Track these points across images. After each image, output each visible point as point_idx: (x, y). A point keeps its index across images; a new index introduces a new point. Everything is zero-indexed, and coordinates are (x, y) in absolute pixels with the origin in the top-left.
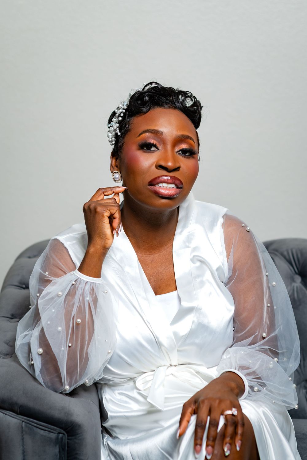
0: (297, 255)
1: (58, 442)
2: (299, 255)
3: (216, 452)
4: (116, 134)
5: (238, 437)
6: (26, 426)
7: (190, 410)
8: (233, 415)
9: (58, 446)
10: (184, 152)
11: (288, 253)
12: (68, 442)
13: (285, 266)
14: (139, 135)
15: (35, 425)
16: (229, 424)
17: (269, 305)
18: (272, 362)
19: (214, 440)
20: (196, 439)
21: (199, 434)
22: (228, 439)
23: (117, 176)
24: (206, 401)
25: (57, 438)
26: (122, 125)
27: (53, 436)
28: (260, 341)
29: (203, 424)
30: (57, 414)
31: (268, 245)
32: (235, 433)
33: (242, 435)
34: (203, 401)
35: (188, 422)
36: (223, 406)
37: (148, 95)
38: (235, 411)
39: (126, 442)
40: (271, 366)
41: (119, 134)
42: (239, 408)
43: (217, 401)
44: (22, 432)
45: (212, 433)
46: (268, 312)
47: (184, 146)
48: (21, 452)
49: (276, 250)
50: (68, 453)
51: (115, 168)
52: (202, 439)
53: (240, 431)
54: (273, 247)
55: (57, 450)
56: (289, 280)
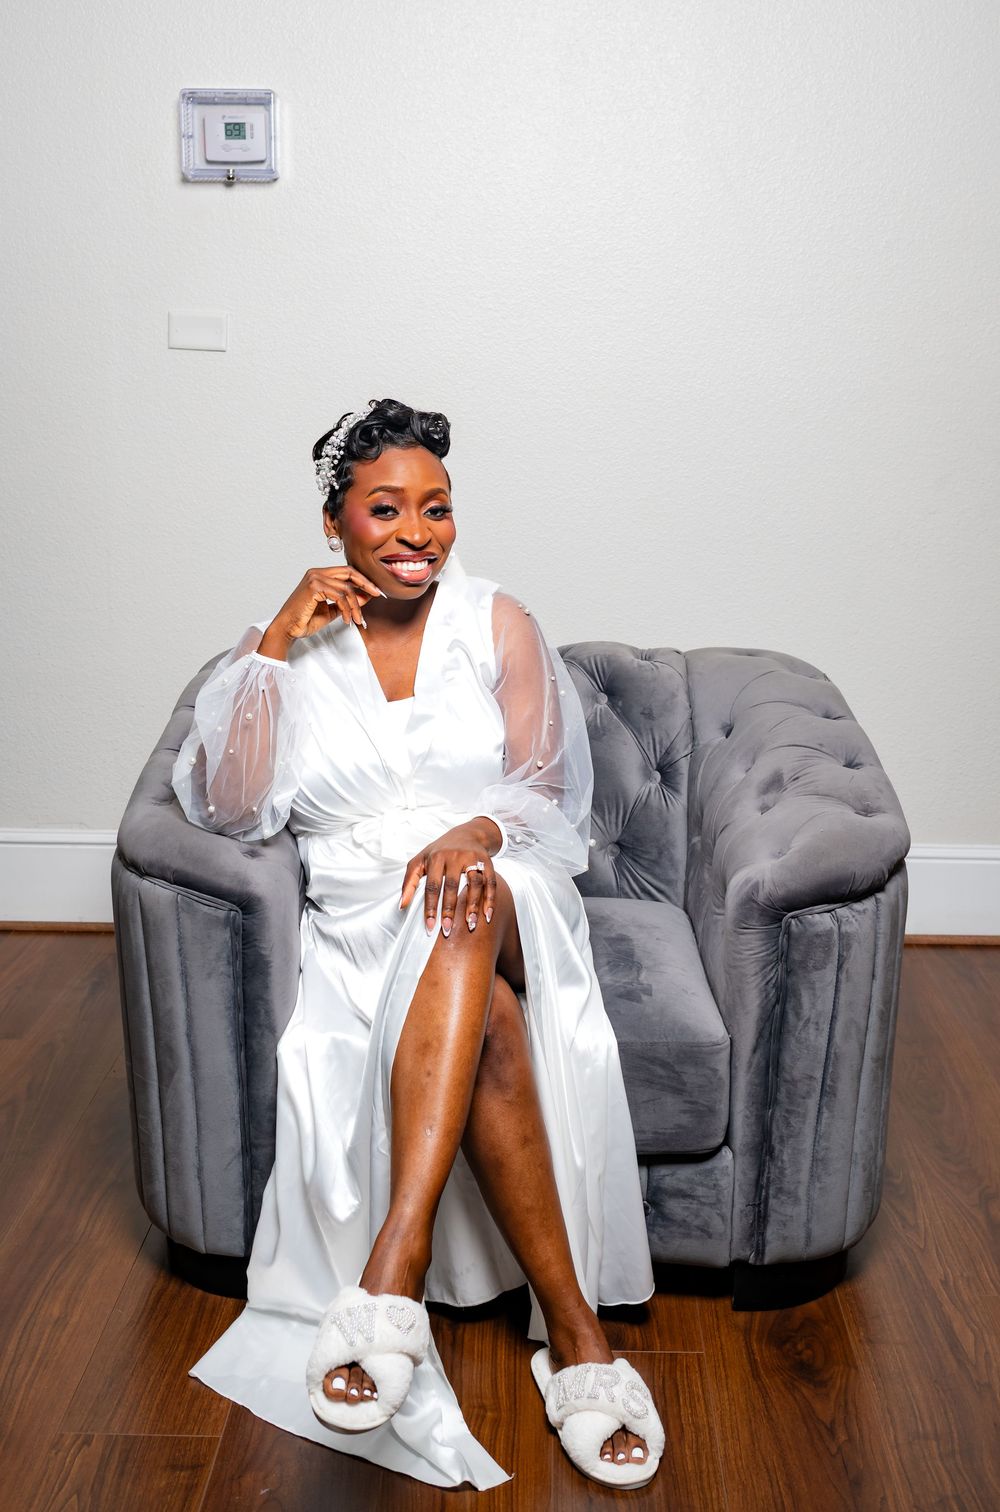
0: (602, 664)
1: (228, 922)
2: (605, 664)
3: (454, 925)
4: (332, 487)
5: (488, 903)
6: (182, 899)
7: (417, 870)
8: (479, 871)
9: (229, 929)
10: (433, 511)
11: (590, 662)
12: (243, 924)
13: (585, 680)
14: (370, 494)
15: (196, 898)
16: (473, 884)
17: (551, 723)
18: (548, 805)
19: (454, 908)
20: (426, 909)
21: (432, 901)
22: (472, 907)
23: (335, 542)
24: (439, 857)
25: (228, 917)
26: (341, 471)
27: (222, 914)
28: (535, 773)
29: (436, 886)
30: (226, 883)
31: (563, 652)
32: (482, 897)
33: (494, 899)
34: (435, 855)
35: (416, 887)
36: (464, 860)
37: (377, 429)
38: (481, 866)
39: (337, 919)
40: (545, 809)
41: (337, 487)
42: (489, 864)
43: (456, 854)
44: (177, 909)
45: (450, 898)
46: (549, 734)
47: (433, 504)
48: (176, 937)
49: (574, 658)
50: (243, 939)
51: (333, 530)
52: (435, 909)
53: (490, 894)
54: (570, 653)
55: (227, 935)
56: (589, 699)
